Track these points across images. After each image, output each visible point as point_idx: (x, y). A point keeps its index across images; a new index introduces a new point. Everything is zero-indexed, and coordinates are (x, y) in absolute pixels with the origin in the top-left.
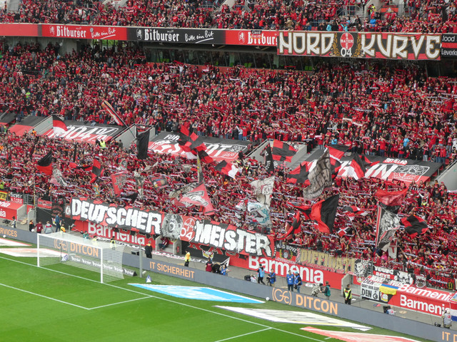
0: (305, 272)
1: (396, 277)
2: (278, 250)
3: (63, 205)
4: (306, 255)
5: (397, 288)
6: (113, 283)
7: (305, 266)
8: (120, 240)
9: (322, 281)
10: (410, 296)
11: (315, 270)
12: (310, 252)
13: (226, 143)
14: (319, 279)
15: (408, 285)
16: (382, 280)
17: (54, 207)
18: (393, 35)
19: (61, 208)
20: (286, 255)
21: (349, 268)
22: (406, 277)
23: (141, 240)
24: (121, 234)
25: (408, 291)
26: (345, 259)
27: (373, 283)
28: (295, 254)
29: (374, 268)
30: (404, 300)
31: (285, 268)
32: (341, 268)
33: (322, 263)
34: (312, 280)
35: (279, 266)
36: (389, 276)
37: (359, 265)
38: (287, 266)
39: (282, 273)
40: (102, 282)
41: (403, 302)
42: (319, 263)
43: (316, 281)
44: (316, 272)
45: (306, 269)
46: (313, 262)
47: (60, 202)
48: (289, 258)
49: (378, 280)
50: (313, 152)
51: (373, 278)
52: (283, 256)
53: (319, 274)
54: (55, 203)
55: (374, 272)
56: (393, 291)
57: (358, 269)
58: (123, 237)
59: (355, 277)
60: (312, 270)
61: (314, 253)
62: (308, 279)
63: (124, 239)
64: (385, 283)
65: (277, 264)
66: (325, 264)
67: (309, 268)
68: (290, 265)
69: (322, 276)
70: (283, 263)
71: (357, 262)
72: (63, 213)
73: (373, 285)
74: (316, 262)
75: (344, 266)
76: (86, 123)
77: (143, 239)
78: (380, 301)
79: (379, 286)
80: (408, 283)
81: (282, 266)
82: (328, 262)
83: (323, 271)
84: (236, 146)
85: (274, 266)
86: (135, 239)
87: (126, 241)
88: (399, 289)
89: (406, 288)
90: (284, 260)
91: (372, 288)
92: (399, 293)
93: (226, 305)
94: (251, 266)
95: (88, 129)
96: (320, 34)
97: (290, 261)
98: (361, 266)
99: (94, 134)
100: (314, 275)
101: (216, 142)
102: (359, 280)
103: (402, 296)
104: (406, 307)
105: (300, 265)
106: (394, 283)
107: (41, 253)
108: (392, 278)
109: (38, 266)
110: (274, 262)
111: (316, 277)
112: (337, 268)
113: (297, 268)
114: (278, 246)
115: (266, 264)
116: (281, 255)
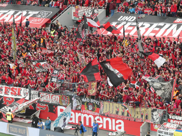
0: (107, 122)
2: (83, 103)
4: (108, 107)
7: (107, 117)
9: (122, 130)
11: (116, 120)
12: (111, 104)
13: (32, 10)
14: (120, 128)
16: (176, 126)
21: (147, 117)
26: (143, 109)
27: (168, 129)
28: (99, 107)
29: (168, 117)
31: (90, 119)
32: (140, 116)
33: (123, 114)
34: (114, 129)
35: (85, 118)
37: (155, 113)
38: (92, 117)
39: (87, 124)
42: (120, 114)
43: (117, 129)
44: (118, 122)
45: (109, 119)
46: (114, 113)
49: (172, 126)
51: (168, 125)
52: (88, 109)
53: (120, 123)
55: (169, 120)
57: (154, 117)
59: (152, 124)
60: (114, 120)
61: (115, 104)
62: (110, 128)
64: (179, 129)
65: (83, 116)
66: (126, 114)
67: (111, 118)
68: (95, 116)
69: (122, 125)
70: (88, 114)
71: (153, 111)
73: (168, 131)
74: (117, 112)
75: (142, 115)
79: (173, 131)
81: (87, 117)
83: (123, 120)
84: (42, 12)
85: (80, 118)
90: (89, 112)
91: (167, 134)
97: (94, 113)
98: (157, 115)
100: (116, 124)
101: (24, 10)
102: (156, 127)
105: (103, 116)
110: (80, 114)
111: (118, 126)
112: (136, 117)
113: (101, 119)
114: (83, 100)
115: (73, 117)
116: (86, 108)
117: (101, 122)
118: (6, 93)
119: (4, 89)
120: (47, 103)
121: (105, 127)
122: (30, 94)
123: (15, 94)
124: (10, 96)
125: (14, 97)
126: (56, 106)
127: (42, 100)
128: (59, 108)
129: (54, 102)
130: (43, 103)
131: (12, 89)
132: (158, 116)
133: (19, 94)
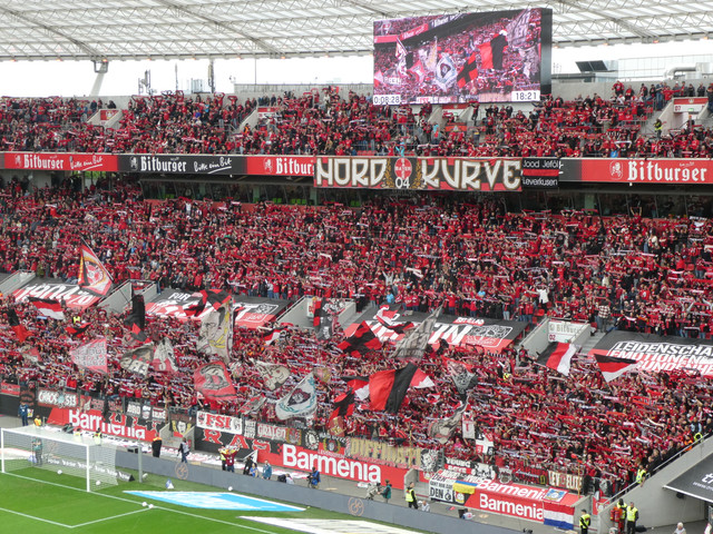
0: (356, 468)
1: (473, 471)
2: (321, 440)
3: (34, 390)
4: (357, 446)
5: (475, 484)
6: (104, 491)
7: (356, 460)
8: (112, 434)
9: (378, 480)
10: (491, 495)
11: (369, 465)
12: (362, 441)
13: (250, 302)
14: (374, 477)
15: (490, 481)
16: (456, 475)
17: (23, 393)
18: (461, 160)
19: (33, 394)
20: (332, 446)
21: (414, 461)
22: (487, 471)
23: (140, 433)
24: (114, 426)
25: (489, 489)
26: (409, 450)
27: (444, 479)
28: (343, 445)
29: (446, 461)
30: (485, 501)
31: (331, 463)
32: (404, 461)
33: (379, 456)
34: (366, 479)
35: (323, 462)
36: (464, 470)
37: (426, 456)
38: (334, 461)
39: (327, 471)
40: (88, 490)
41: (484, 503)
42: (375, 456)
43: (371, 479)
44: (371, 468)
45: (358, 464)
46: (367, 454)
47: (31, 386)
48: (335, 450)
49: (450, 475)
50: (364, 311)
51: (444, 473)
52: (328, 449)
53: (375, 470)
54: (24, 387)
55: (446, 466)
56: (470, 490)
57: (425, 462)
58: (116, 429)
59: (422, 472)
60: (365, 466)
61: (368, 442)
62: (360, 478)
63: (118, 432)
64: (460, 480)
65: (320, 459)
66: (383, 457)
67: (362, 462)
68: (338, 460)
69: (378, 473)
70: (329, 457)
71: (423, 453)
72: (35, 400)
73: (445, 483)
74: (371, 454)
75: (407, 459)
76: (64, 281)
77: (143, 431)
78: (454, 502)
79: (452, 483)
80: (490, 478)
81: (327, 461)
82: (386, 454)
83: (379, 465)
84: (264, 306)
85: (316, 461)
86: (132, 431)
87: (120, 435)
88: (479, 487)
89: (487, 485)
90: (330, 454)
91: (443, 486)
92: (478, 492)
93: (254, 516)
94: (286, 463)
95: (68, 289)
96: (369, 160)
97: (337, 455)
98: (429, 458)
99: (76, 294)
100: (369, 472)
101: (238, 301)
102: (427, 476)
103: (482, 495)
104: (488, 509)
105: (349, 459)
106: (471, 478)
107: (6, 455)
108: (468, 473)
109: (3, 471)
110: (316, 456)
111: (372, 474)
112: (398, 461)
113: (347, 463)
114: (321, 435)
115: (306, 460)
116: (325, 446)
117: (347, 468)
118: (208, 423)
119: (206, 417)
120: (267, 440)
121: (352, 476)
122: (244, 426)
123: (222, 426)
124: (214, 428)
125: (220, 430)
126: (282, 443)
127: (260, 434)
128: (285, 447)
129: (278, 438)
130: (262, 439)
131: (218, 419)
132: (430, 460)
133: (227, 426)
